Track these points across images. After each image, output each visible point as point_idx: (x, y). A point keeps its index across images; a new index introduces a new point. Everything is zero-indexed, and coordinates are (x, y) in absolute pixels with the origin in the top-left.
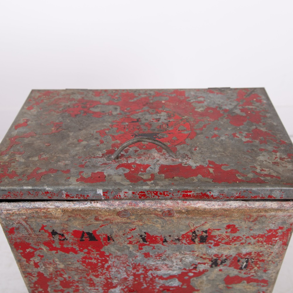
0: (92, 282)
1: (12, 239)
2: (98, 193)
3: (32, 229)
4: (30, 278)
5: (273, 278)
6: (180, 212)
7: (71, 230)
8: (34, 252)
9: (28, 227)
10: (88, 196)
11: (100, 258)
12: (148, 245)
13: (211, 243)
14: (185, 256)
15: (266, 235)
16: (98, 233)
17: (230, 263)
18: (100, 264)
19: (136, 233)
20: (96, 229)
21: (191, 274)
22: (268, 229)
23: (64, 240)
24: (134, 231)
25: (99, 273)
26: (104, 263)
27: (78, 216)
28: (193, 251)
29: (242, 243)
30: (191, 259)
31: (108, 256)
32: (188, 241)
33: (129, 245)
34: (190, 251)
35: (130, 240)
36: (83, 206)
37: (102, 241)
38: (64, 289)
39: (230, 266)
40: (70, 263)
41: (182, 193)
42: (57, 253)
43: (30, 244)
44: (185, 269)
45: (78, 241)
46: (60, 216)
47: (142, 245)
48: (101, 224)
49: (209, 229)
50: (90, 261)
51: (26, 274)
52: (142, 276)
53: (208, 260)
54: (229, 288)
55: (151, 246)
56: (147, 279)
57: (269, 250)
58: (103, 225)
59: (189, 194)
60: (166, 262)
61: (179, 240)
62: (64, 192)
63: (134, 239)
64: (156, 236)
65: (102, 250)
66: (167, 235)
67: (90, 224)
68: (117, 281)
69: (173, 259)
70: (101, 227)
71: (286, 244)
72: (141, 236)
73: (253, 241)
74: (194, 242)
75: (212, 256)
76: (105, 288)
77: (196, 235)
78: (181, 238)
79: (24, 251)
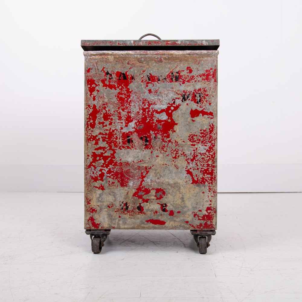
0: (120, 116)
1: (87, 76)
2: (131, 42)
3: (98, 70)
4: (89, 109)
5: (215, 110)
6: (165, 59)
7: (116, 71)
8: (95, 87)
9: (96, 68)
10: (127, 44)
11: (126, 94)
12: (151, 83)
13: (181, 82)
14: (169, 92)
15: (206, 74)
16: (128, 74)
17: (192, 98)
18: (126, 99)
19: (145, 74)
20: (127, 71)
21: (172, 108)
22: (205, 69)
23: (111, 78)
24: (145, 72)
25: (125, 107)
26: (128, 98)
27: (120, 61)
28: (172, 88)
29: (195, 81)
30: (172, 95)
31: (131, 92)
32: (170, 80)
33: (142, 83)
34: (171, 88)
35: (142, 79)
36: (124, 53)
37: (129, 79)
38: (104, 122)
39: (192, 101)
40: (111, 97)
41: (166, 42)
42: (106, 88)
43: (95, 81)
44: (169, 104)
45: (117, 79)
46: (112, 61)
47: (148, 83)
48: (130, 67)
49: (179, 71)
50: (121, 96)
51: (88, 106)
52: (147, 110)
53: (180, 95)
54: (193, 121)
55: (152, 84)
56: (149, 113)
57: (209, 86)
58: (131, 68)
59: (169, 43)
60: (159, 97)
61: (165, 79)
62: (117, 42)
63: (144, 79)
64: (155, 76)
65: (128, 87)
66: (160, 76)
67: (125, 67)
68: (133, 115)
69: (163, 95)
70: (130, 69)
71: (216, 81)
72: (148, 76)
73: (200, 79)
74: (173, 81)
75: (182, 92)
76: (126, 122)
77: (173, 75)
78: (166, 78)
79: (91, 86)
